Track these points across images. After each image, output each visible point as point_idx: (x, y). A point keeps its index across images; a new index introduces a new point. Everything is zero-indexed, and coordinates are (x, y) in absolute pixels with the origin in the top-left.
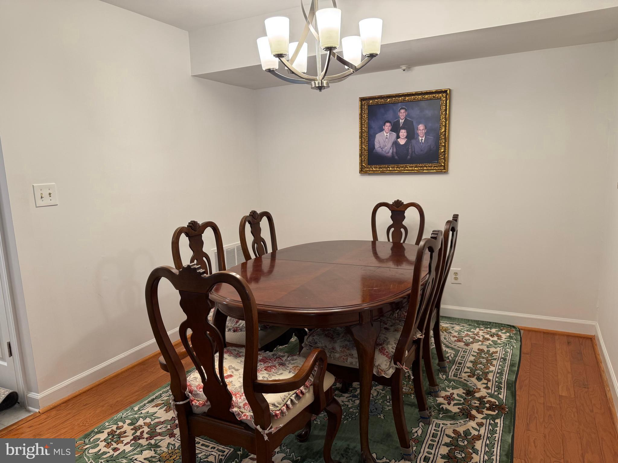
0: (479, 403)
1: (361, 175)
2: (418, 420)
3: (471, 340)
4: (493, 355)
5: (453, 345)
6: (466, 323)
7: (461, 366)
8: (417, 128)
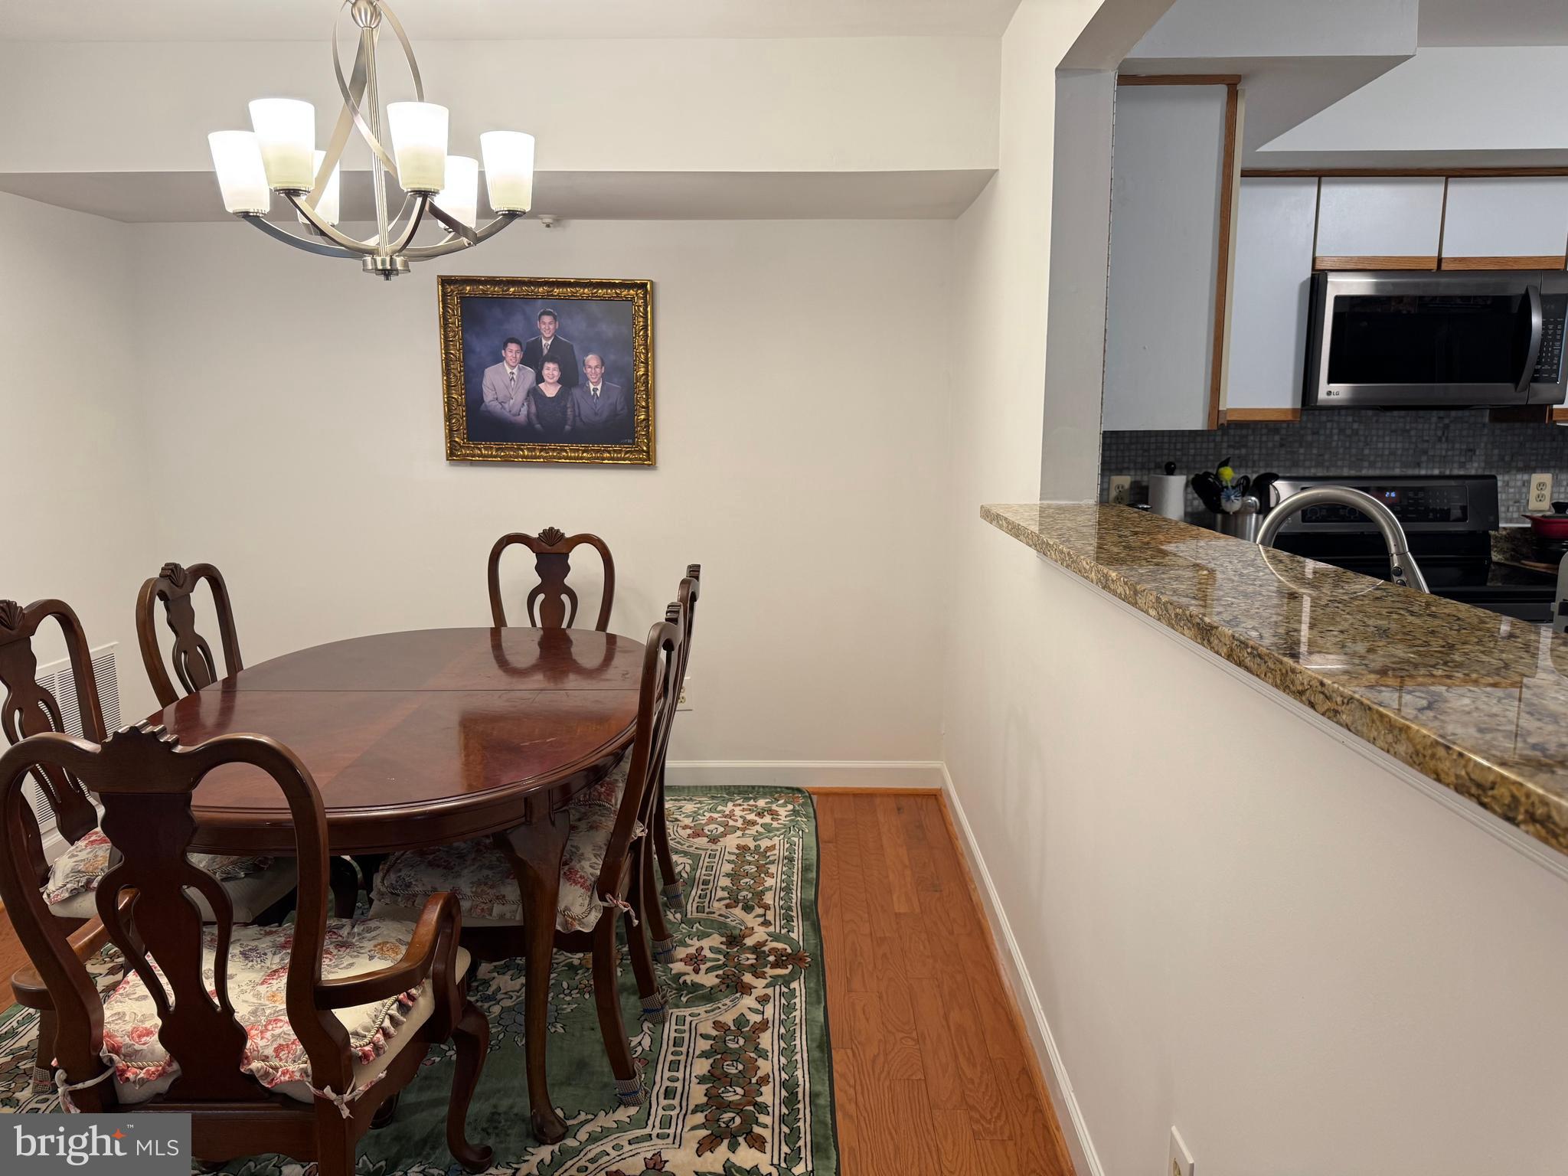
0: (755, 957)
1: (451, 465)
2: (639, 1019)
3: (721, 829)
4: (768, 854)
5: (685, 847)
6: (705, 795)
7: (708, 889)
8: (584, 361)
